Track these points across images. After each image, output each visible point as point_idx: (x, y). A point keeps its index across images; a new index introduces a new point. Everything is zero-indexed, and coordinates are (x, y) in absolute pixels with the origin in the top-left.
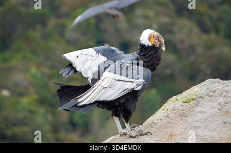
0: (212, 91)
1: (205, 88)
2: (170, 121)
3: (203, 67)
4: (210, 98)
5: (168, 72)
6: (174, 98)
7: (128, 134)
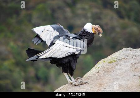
0: (127, 55)
1: (122, 54)
2: (100, 75)
3: (121, 40)
5: (98, 44)
6: (102, 60)
7: (73, 84)
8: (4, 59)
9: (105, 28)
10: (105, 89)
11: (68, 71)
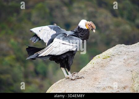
0: (120, 52)
1: (115, 50)
2: (95, 70)
3: (114, 37)
4: (118, 56)
5: (93, 40)
6: (97, 56)
7: (70, 78)
8: (5, 55)
9: (100, 25)
10: (100, 83)
11: (66, 67)
